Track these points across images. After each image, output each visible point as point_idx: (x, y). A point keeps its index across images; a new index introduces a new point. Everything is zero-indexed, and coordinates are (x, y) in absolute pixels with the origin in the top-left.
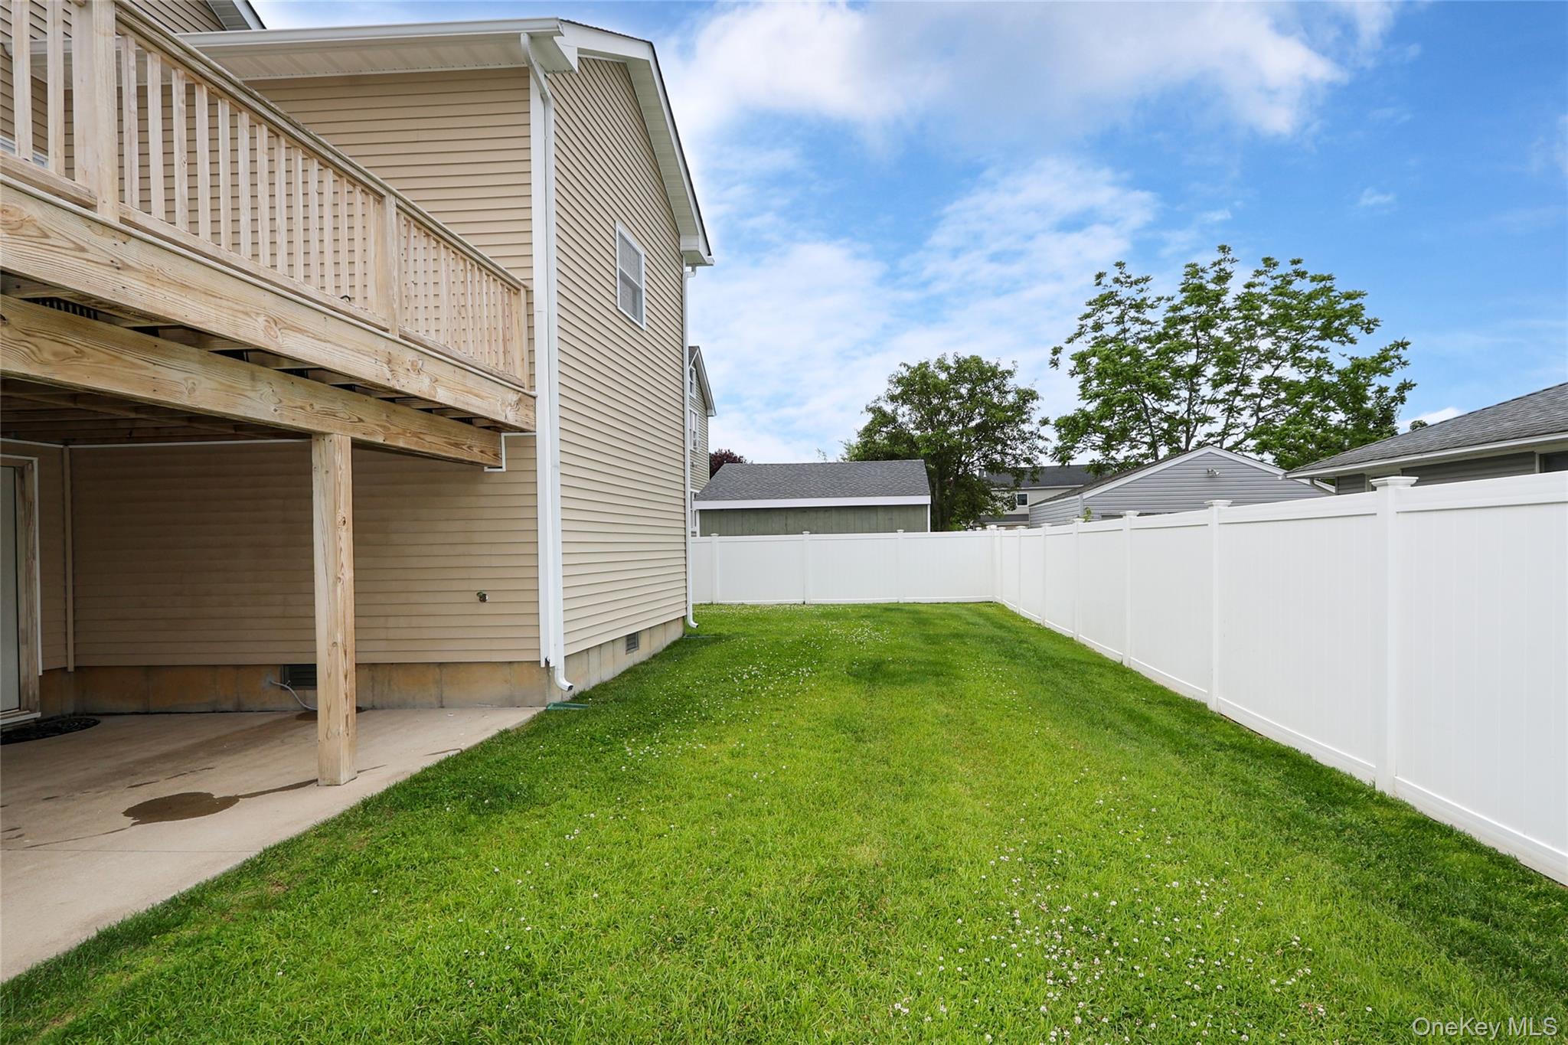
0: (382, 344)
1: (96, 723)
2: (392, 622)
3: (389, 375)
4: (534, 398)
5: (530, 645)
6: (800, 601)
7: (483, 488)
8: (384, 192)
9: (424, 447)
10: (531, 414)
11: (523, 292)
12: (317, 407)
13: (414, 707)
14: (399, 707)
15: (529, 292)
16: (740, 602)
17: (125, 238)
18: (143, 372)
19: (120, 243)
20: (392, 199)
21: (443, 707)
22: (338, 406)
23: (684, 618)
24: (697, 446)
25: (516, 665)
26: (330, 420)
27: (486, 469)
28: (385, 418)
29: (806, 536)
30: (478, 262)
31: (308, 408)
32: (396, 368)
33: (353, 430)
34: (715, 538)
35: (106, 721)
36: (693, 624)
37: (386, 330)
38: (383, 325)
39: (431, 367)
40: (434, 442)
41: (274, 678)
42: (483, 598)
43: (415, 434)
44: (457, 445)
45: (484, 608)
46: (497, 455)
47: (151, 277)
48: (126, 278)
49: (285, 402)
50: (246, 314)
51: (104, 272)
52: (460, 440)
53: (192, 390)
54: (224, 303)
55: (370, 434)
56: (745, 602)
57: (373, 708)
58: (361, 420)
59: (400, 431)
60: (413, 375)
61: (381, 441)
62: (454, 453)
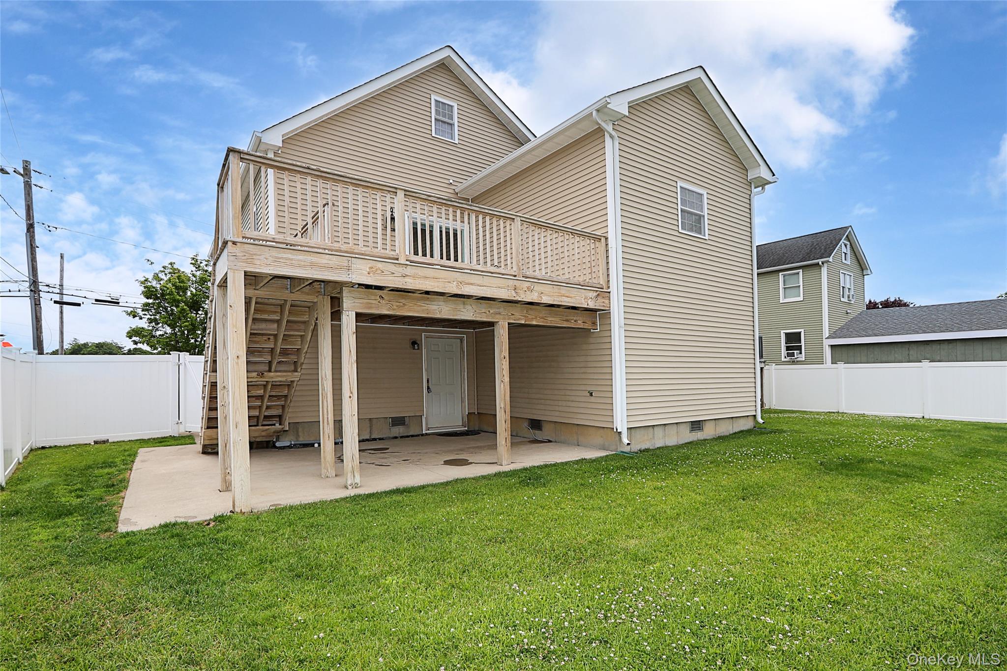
0: (511, 283)
1: (480, 433)
2: (560, 403)
3: (515, 295)
4: (609, 292)
5: (609, 419)
6: (920, 415)
7: (591, 340)
8: (514, 217)
9: (547, 323)
10: (607, 301)
11: (603, 240)
12: (491, 311)
13: (568, 444)
14: (564, 443)
15: (607, 239)
16: (862, 413)
17: (406, 266)
18: (424, 308)
19: (404, 268)
20: (519, 219)
21: (578, 445)
22: (501, 310)
23: (755, 416)
24: (851, 299)
25: (605, 429)
26: (498, 316)
27: (592, 331)
28: (525, 312)
29: (926, 364)
30: (571, 232)
31: (488, 313)
32: (519, 291)
33: (509, 319)
34: (841, 365)
35: (482, 434)
36: (761, 421)
37: (515, 276)
38: (514, 274)
39: (538, 288)
40: (553, 320)
41: (526, 424)
42: (591, 394)
43: (542, 318)
44: (567, 320)
45: (592, 399)
46: (594, 323)
47: (414, 277)
48: (407, 279)
49: (478, 311)
50: (449, 282)
51: (399, 279)
52: (568, 318)
53: (440, 312)
54: (440, 280)
55: (518, 320)
56: (866, 413)
57: (556, 442)
58: (513, 315)
59: (534, 317)
60: (528, 293)
61: (523, 322)
62: (565, 325)
